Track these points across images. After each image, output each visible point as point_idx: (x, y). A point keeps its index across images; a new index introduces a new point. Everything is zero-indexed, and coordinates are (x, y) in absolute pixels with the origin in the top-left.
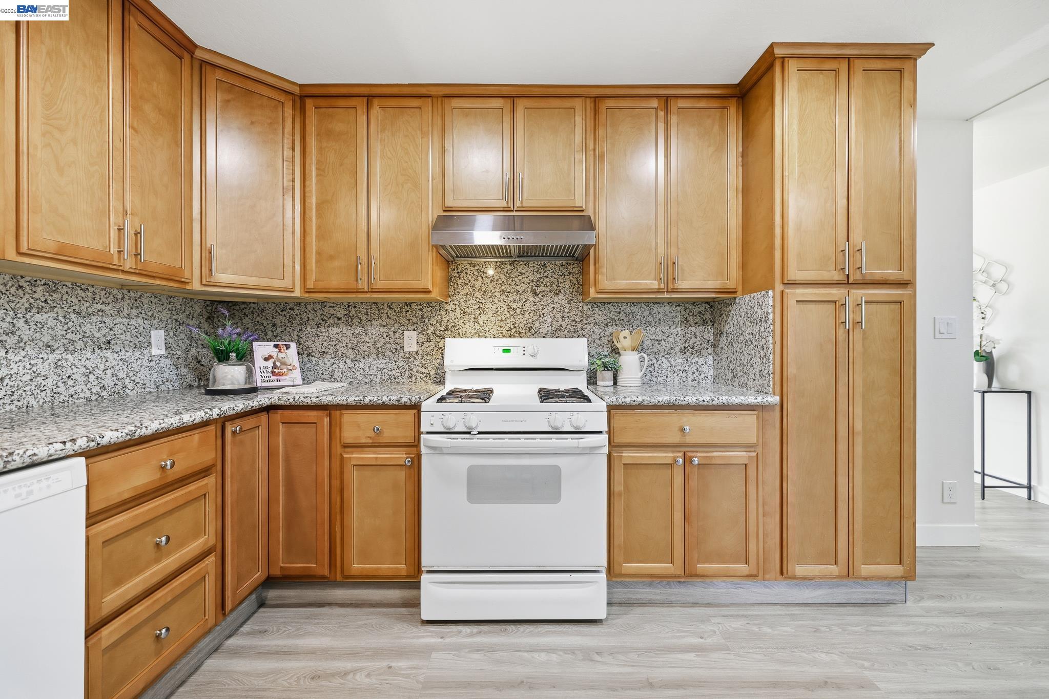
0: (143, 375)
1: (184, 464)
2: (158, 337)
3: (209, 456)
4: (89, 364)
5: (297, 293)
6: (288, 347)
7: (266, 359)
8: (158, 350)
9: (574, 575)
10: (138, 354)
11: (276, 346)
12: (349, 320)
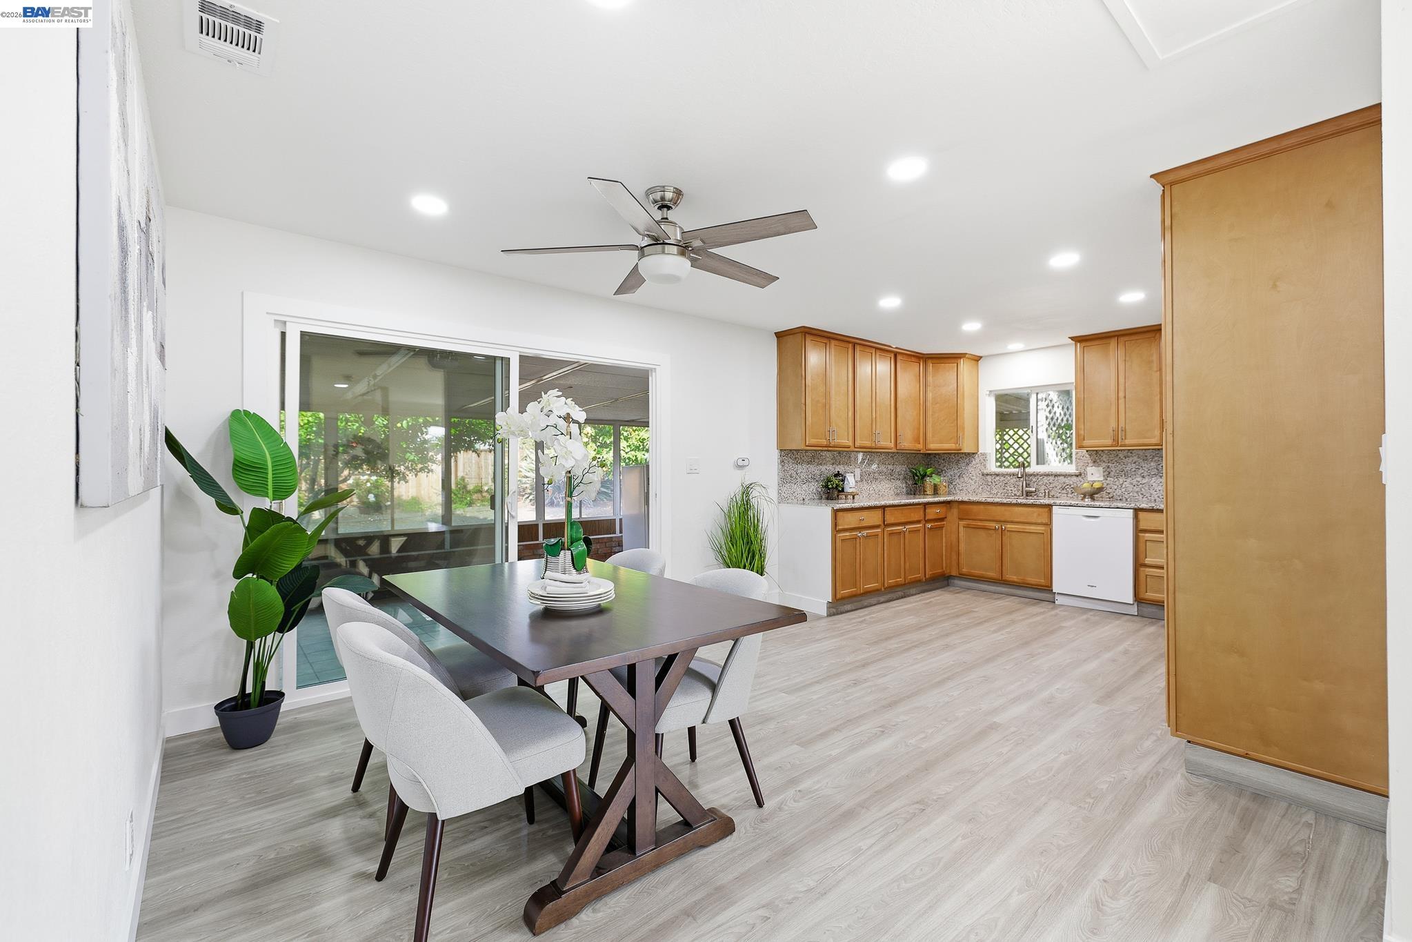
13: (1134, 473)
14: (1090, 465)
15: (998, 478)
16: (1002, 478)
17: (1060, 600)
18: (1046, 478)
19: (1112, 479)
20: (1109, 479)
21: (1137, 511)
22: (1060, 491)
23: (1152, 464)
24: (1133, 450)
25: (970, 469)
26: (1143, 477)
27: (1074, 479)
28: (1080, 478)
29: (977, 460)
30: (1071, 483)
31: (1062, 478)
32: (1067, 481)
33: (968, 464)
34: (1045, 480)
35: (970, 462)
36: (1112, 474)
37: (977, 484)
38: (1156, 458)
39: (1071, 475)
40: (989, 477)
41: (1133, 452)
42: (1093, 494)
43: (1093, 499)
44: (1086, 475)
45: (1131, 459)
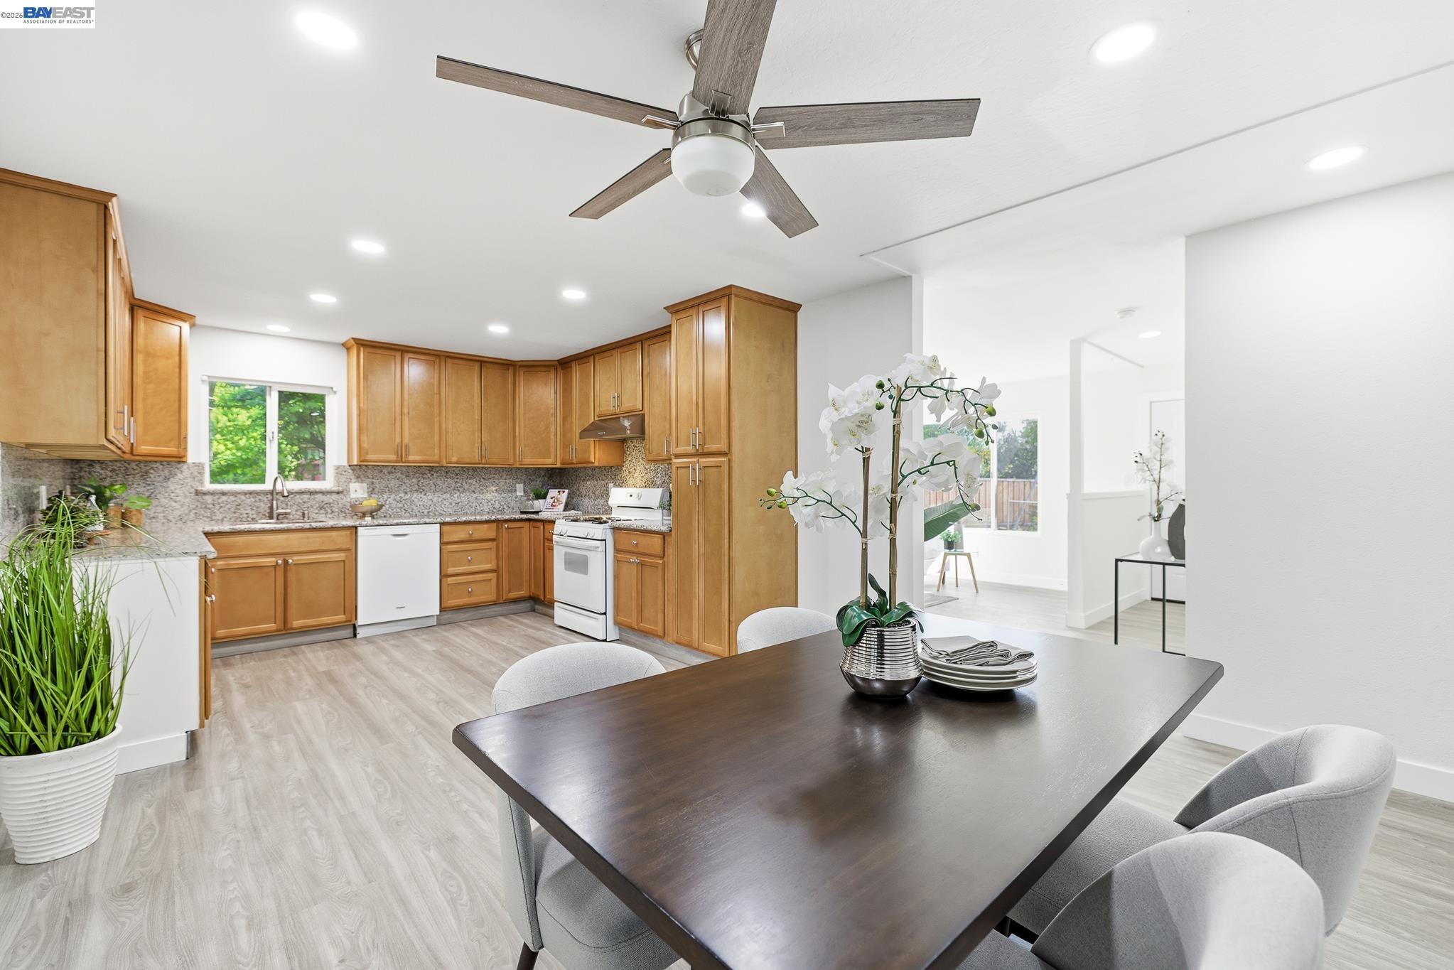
0: (512, 504)
1: (477, 536)
2: (520, 487)
3: (492, 535)
4: (488, 498)
5: (559, 465)
6: (564, 492)
7: (552, 498)
8: (520, 493)
9: (593, 614)
10: (510, 495)
11: (559, 492)
12: (593, 477)
13: (397, 489)
14: (353, 480)
15: (224, 498)
16: (232, 498)
17: (361, 633)
18: (298, 496)
19: (376, 496)
20: (373, 495)
21: (442, 524)
22: (317, 511)
23: (413, 480)
24: (397, 466)
25: (171, 485)
26: (406, 493)
27: (334, 497)
28: (341, 496)
29: (186, 473)
30: (331, 501)
31: (320, 495)
32: (326, 499)
33: (166, 479)
34: (298, 498)
35: (172, 475)
36: (376, 490)
37: (185, 508)
38: (417, 475)
39: (331, 493)
40: (209, 499)
41: (397, 468)
42: (372, 513)
43: (373, 517)
44: (348, 491)
45: (395, 475)
